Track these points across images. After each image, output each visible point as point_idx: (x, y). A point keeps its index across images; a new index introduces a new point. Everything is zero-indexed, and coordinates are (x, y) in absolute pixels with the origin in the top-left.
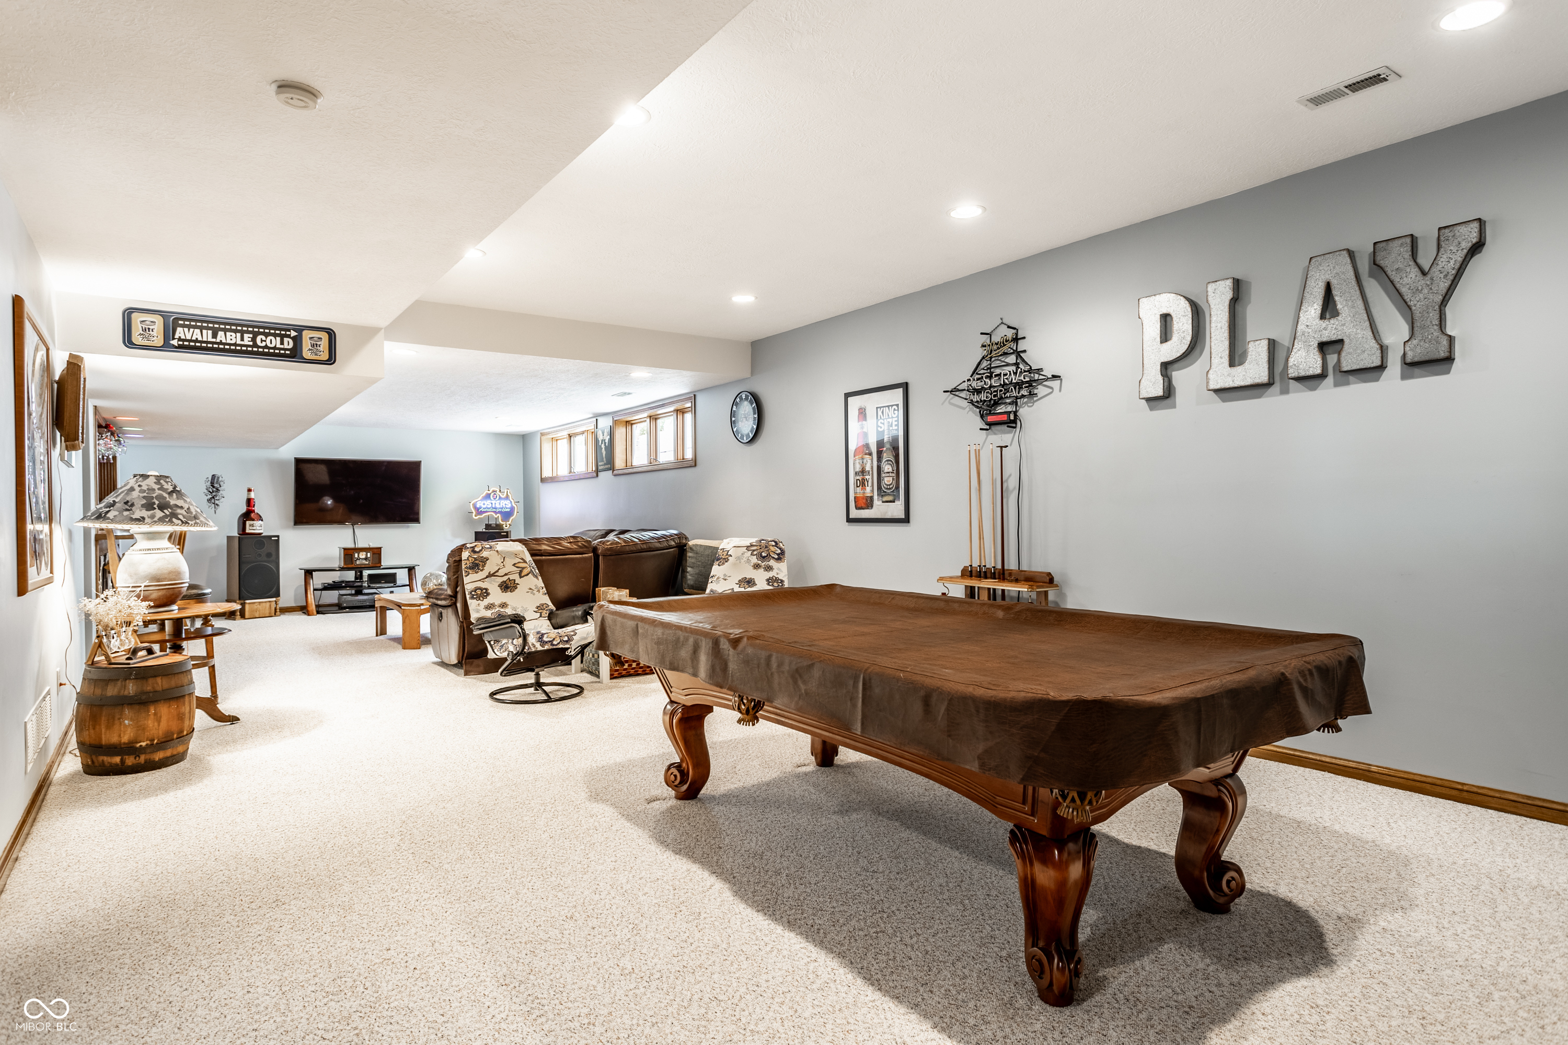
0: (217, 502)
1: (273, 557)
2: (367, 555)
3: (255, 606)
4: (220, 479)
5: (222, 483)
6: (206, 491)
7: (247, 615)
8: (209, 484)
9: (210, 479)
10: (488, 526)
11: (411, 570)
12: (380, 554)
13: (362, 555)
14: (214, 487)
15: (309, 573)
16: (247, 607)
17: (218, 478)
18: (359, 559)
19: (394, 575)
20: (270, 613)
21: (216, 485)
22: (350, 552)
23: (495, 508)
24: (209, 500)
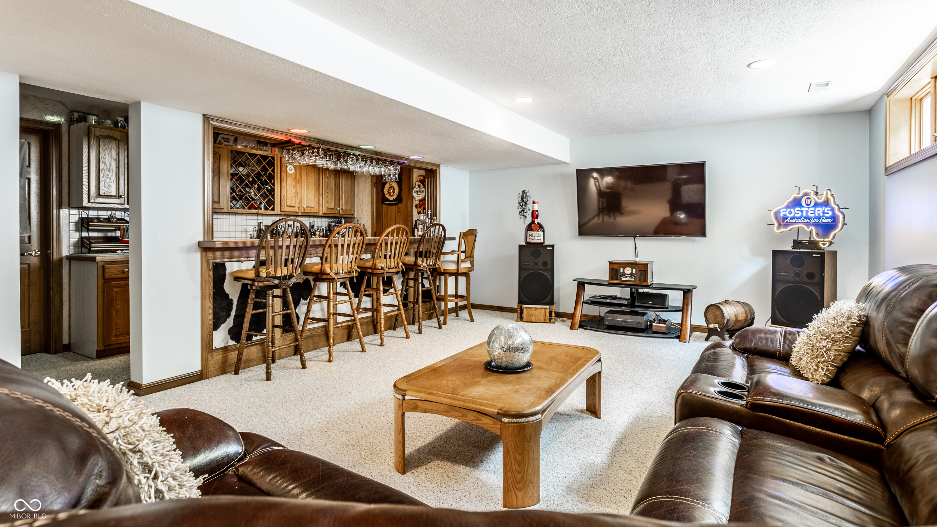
0: (525, 214)
1: (549, 267)
2: (632, 271)
3: (532, 311)
4: (528, 194)
5: (529, 198)
6: (518, 205)
7: (525, 319)
8: (520, 199)
9: (521, 194)
10: (797, 243)
11: (687, 292)
12: (646, 271)
13: (628, 271)
14: (523, 201)
15: (581, 285)
16: (525, 311)
17: (527, 193)
18: (624, 274)
19: (664, 296)
20: (545, 319)
21: (525, 200)
22: (616, 267)
23: (807, 218)
24: (520, 213)
